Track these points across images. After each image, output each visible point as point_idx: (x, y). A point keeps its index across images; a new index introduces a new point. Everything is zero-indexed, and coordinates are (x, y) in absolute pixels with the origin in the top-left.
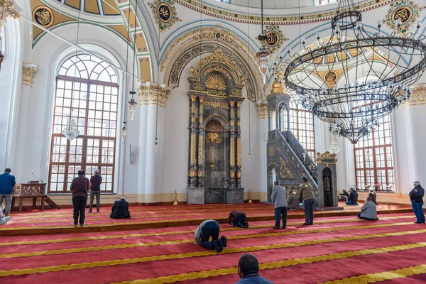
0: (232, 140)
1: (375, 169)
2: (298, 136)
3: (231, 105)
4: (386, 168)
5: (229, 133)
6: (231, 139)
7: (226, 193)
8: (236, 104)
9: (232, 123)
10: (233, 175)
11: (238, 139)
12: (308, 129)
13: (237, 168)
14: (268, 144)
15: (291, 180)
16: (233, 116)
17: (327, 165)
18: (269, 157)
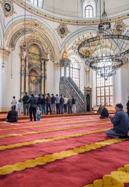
1: (105, 96)
3: (42, 62)
4: (109, 96)
5: (41, 77)
9: (43, 72)
11: (45, 80)
12: (77, 77)
16: (43, 68)
17: (88, 93)
18: (60, 89)
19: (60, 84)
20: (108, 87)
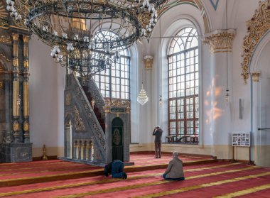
0: (16, 84)
1: (185, 120)
2: (100, 82)
3: (14, 38)
4: (195, 119)
5: (12, 75)
6: (14, 82)
7: (9, 150)
8: (21, 38)
9: (16, 62)
10: (16, 127)
11: (25, 83)
12: (123, 76)
13: (23, 119)
14: (65, 91)
15: (84, 132)
16: (16, 53)
17: (118, 115)
18: (65, 106)
19: (66, 92)
20: (192, 99)
